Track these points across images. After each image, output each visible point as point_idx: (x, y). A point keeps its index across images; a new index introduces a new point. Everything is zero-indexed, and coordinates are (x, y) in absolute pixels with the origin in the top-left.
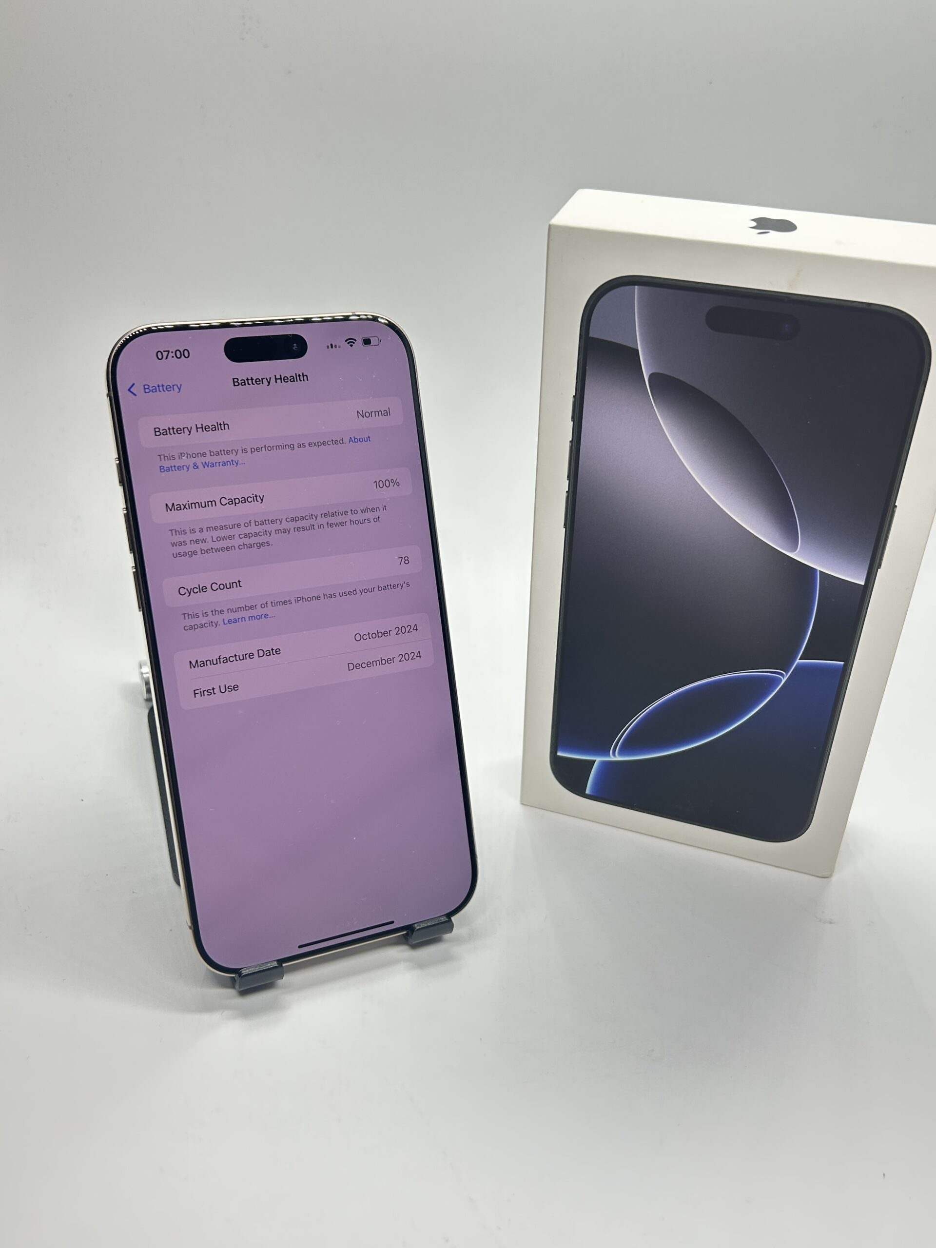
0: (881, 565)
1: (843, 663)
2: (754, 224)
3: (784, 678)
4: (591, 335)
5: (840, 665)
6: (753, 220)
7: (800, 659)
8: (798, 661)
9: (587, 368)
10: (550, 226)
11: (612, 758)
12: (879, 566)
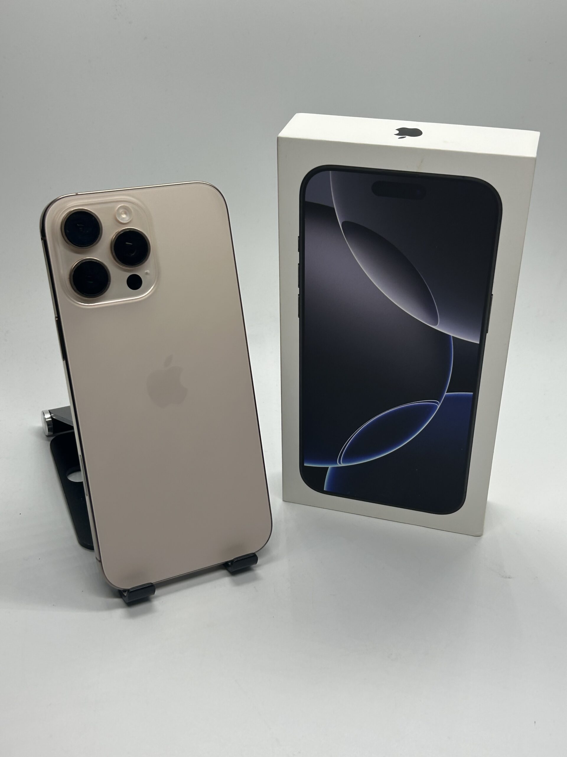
0: (488, 331)
1: (472, 393)
2: (397, 132)
3: (438, 405)
4: (306, 200)
5: (471, 394)
6: (396, 130)
7: (446, 393)
8: (446, 394)
9: (305, 219)
10: (278, 138)
11: (339, 465)
12: (487, 332)
